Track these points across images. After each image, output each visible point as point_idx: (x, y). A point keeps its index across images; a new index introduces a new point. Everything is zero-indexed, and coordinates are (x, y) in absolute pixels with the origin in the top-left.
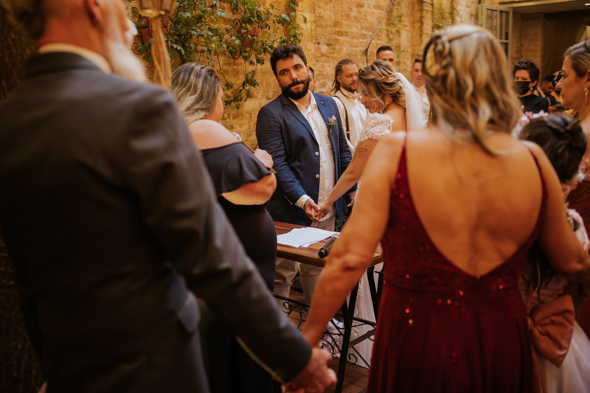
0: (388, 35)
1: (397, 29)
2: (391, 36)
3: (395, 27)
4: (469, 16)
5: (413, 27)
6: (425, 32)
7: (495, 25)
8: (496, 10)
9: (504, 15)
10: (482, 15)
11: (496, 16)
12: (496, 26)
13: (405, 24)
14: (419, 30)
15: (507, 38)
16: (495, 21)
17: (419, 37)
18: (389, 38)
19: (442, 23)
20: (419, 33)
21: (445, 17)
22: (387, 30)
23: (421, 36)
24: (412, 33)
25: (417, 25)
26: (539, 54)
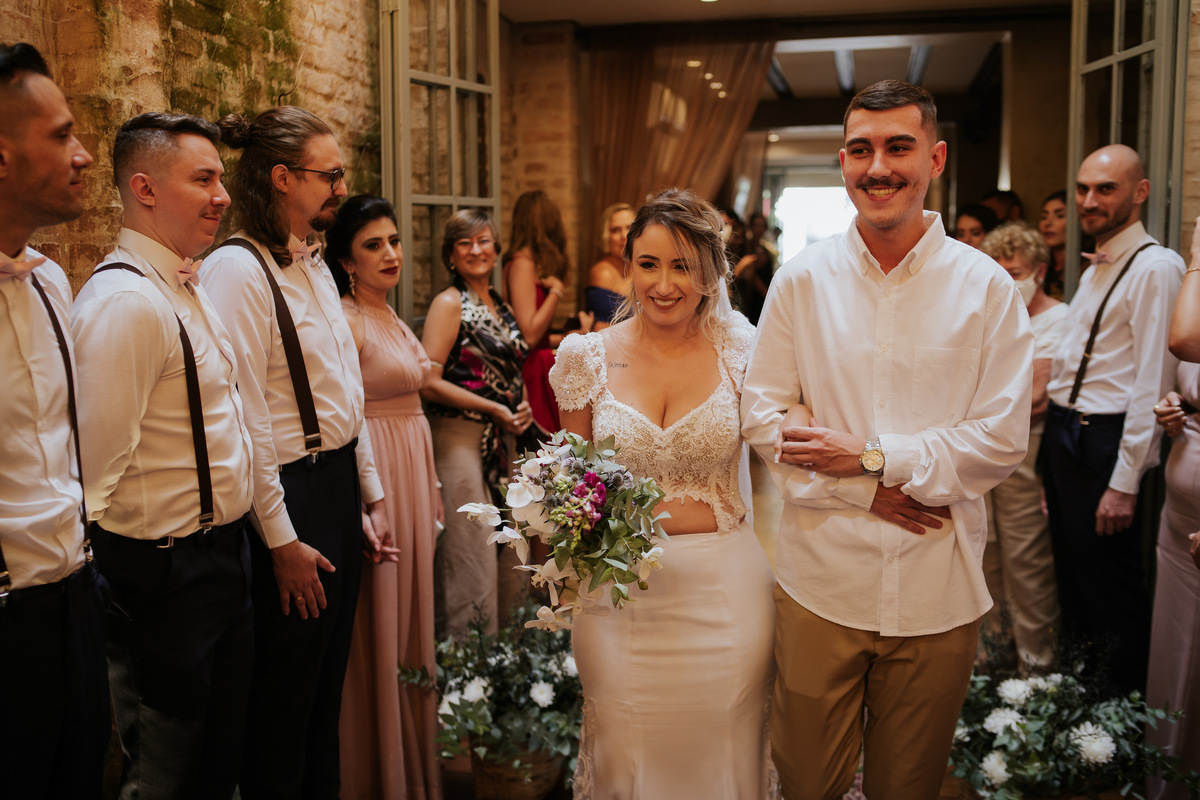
17: (89, 9)
26: (567, 147)
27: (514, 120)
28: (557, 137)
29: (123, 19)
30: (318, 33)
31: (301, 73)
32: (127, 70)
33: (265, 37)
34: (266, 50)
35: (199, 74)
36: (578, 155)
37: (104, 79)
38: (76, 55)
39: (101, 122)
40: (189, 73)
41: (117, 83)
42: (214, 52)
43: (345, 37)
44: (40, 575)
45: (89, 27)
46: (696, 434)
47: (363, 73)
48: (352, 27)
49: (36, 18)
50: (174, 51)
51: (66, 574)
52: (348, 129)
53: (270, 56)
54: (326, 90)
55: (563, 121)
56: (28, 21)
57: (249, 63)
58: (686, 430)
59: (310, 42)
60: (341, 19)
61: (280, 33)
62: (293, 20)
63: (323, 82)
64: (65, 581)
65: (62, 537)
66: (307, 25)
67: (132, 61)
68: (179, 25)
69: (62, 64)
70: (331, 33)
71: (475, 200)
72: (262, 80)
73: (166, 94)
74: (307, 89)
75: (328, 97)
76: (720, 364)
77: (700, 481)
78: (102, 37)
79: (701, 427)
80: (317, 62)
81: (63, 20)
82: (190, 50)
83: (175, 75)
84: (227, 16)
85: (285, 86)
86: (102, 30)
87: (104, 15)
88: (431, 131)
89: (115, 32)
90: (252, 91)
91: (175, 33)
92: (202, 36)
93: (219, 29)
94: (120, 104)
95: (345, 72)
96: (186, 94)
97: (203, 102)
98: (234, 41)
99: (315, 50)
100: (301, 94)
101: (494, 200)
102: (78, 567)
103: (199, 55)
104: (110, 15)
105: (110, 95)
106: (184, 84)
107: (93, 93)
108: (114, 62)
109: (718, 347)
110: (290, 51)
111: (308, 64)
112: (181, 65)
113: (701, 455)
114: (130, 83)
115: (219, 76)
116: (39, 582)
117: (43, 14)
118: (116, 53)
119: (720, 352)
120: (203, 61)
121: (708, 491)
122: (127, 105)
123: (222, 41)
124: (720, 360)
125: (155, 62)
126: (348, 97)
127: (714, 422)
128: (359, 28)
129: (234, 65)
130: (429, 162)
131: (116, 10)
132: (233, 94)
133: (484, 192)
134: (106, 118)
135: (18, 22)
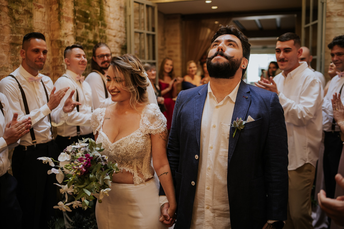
0: (10, 14)
1: (25, 8)
2: (17, 17)
3: (23, 6)
4: (118, 8)
5: (51, 9)
6: (65, 15)
7: (142, 18)
8: (143, 4)
9: (150, 9)
10: (130, 6)
11: (143, 10)
12: (144, 19)
13: (39, 4)
14: (57, 12)
15: (153, 30)
16: (143, 14)
17: (57, 20)
18: (14, 19)
19: (89, 11)
20: (57, 16)
21: (93, 5)
22: (8, 7)
23: (59, 19)
24: (49, 16)
25: (55, 7)
26: (179, 46)
27: (165, 39)
28: (176, 44)
29: (65, 22)
30: (112, 21)
31: (107, 31)
32: (66, 34)
33: (99, 23)
34: (99, 26)
35: (83, 33)
36: (182, 48)
37: (61, 36)
38: (55, 31)
39: (60, 46)
40: (80, 33)
41: (63, 37)
42: (86, 27)
43: (119, 21)
44: (43, 141)
45: (57, 24)
46: (123, 147)
47: (123, 30)
48: (121, 18)
49: (46, 23)
50: (77, 27)
51: (48, 141)
52: (119, 44)
53: (100, 27)
54: (114, 34)
55: (178, 39)
56: (44, 24)
57: (95, 29)
58: (119, 145)
59: (110, 23)
60: (118, 17)
61: (102, 21)
62: (106, 18)
63: (113, 33)
64: (48, 143)
65: (46, 134)
66: (109, 19)
67: (67, 31)
68: (78, 21)
69: (51, 33)
70: (115, 21)
71: (151, 61)
72: (98, 33)
73: (74, 38)
74: (109, 35)
75: (115, 36)
76: (141, 121)
77: (129, 164)
78: (60, 27)
79: (125, 144)
80: (112, 28)
81: (52, 23)
82: (80, 27)
83: (77, 34)
84: (89, 18)
85: (104, 34)
86: (60, 25)
87: (61, 22)
88: (140, 44)
89: (63, 25)
90: (95, 36)
91: (77, 24)
92: (83, 24)
93: (87, 22)
94: (64, 41)
95: (119, 30)
96: (79, 38)
97: (84, 39)
98: (91, 24)
99: (111, 25)
100: (108, 36)
101: (156, 61)
102: (50, 140)
103: (82, 28)
104: (62, 22)
105: (62, 39)
106: (79, 35)
107: (58, 39)
108: (63, 32)
109: (142, 115)
110: (104, 25)
111: (109, 28)
112: (79, 31)
113: (125, 155)
114: (66, 36)
115: (87, 33)
116: (42, 142)
117: (47, 22)
118: (63, 30)
119: (142, 117)
120: (84, 30)
121: (133, 168)
122: (66, 42)
123: (88, 24)
124: (141, 120)
125: (72, 31)
126: (120, 36)
127: (130, 143)
128: (122, 19)
129: (91, 30)
130: (140, 52)
131: (63, 20)
132: (91, 37)
133: (154, 58)
134: (61, 44)
135: (42, 24)
